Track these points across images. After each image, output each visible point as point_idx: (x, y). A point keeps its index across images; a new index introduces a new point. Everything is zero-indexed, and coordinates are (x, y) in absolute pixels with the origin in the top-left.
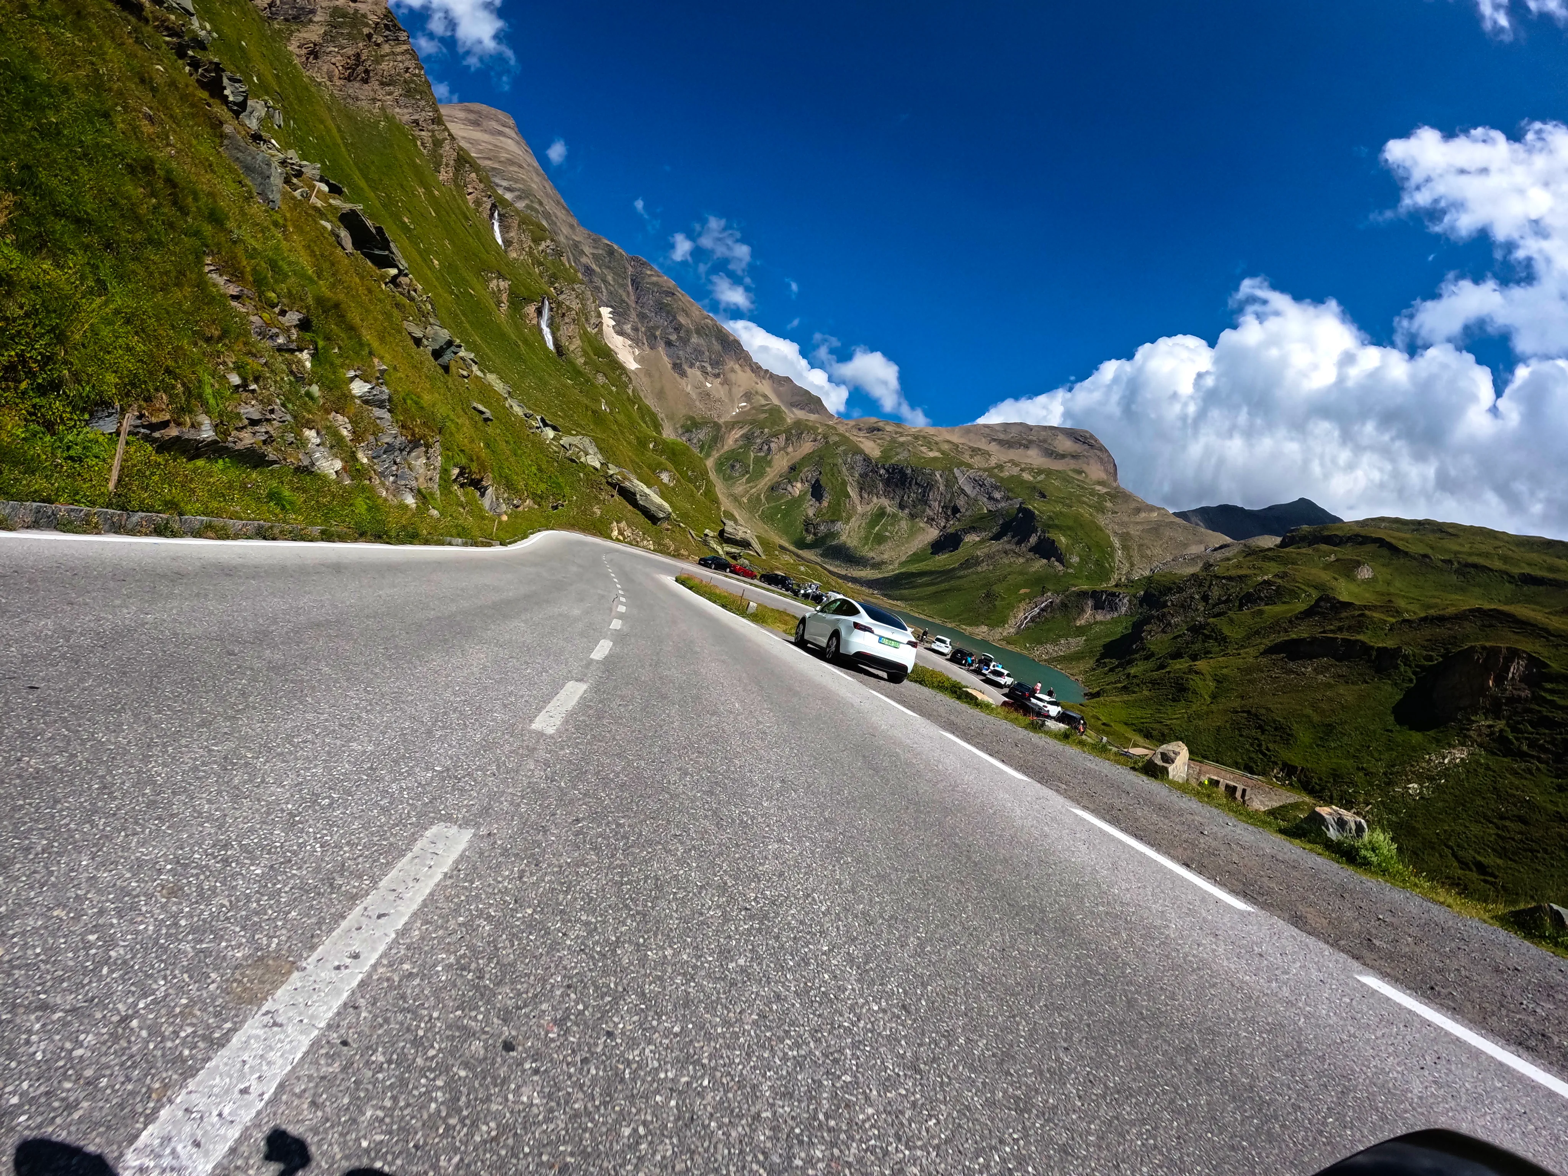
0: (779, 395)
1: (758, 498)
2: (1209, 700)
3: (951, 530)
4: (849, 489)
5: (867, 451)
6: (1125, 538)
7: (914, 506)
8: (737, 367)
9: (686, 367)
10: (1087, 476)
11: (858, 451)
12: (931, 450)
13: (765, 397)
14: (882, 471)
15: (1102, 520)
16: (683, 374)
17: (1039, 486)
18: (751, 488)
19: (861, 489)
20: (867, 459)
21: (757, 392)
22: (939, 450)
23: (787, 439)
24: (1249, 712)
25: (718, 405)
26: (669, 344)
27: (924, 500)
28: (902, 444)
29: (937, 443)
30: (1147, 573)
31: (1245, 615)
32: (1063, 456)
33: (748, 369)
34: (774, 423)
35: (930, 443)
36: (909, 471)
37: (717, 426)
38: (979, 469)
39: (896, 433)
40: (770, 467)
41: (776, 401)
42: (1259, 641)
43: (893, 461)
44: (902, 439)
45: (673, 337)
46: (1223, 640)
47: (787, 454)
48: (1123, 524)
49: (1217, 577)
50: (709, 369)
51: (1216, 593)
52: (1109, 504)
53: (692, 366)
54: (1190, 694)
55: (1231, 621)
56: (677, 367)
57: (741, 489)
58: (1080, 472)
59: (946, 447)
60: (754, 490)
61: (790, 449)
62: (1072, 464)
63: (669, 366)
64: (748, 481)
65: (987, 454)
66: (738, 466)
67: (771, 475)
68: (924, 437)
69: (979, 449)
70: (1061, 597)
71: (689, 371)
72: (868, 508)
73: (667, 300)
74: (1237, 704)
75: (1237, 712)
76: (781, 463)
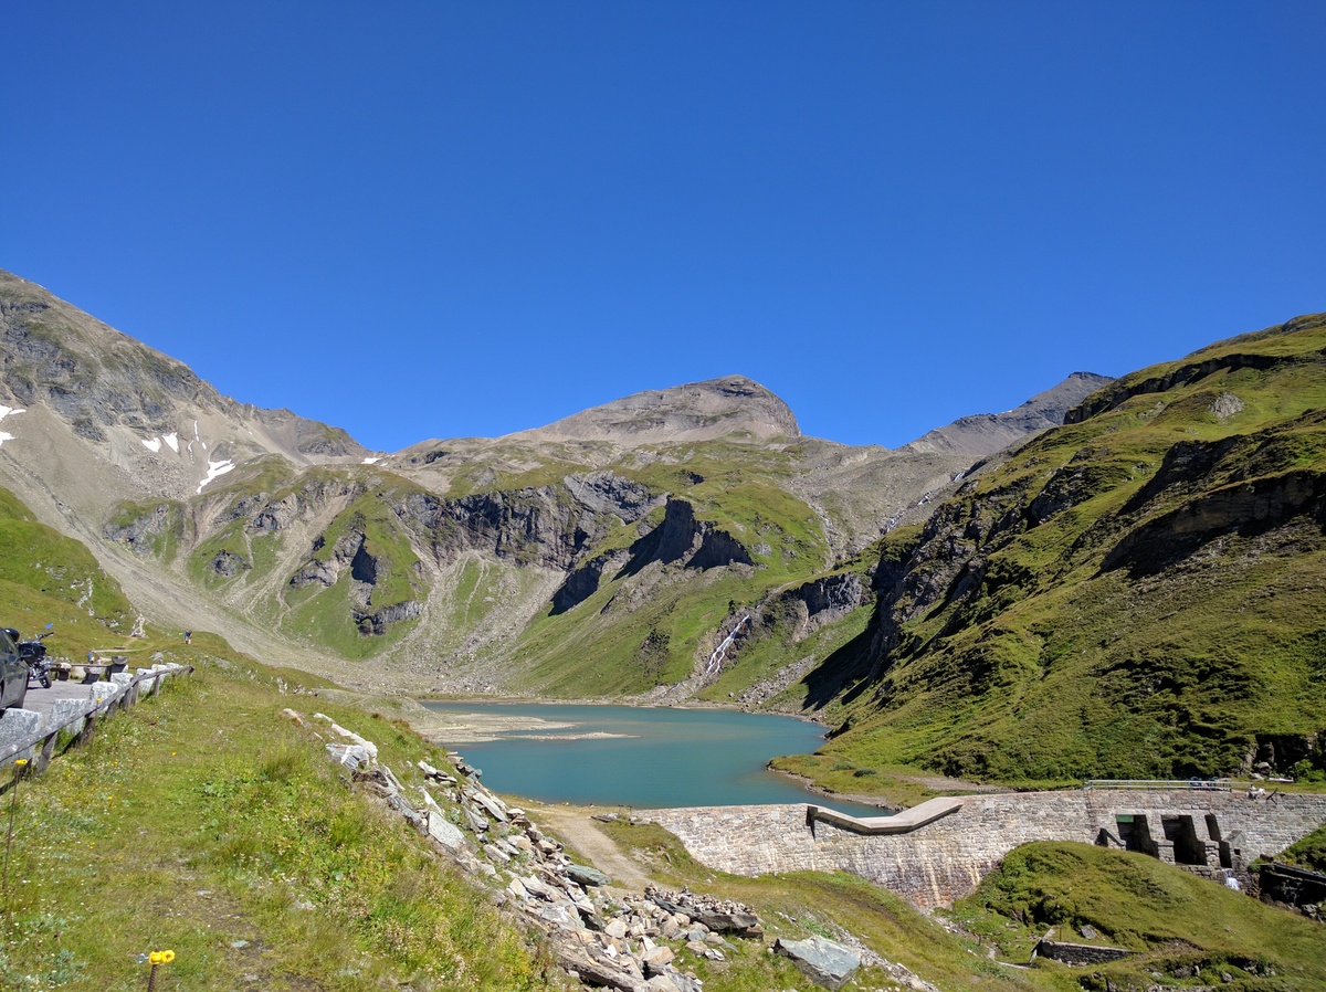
0: (276, 439)
1: (273, 602)
2: (1040, 671)
3: (580, 566)
4: (417, 552)
5: (430, 487)
6: (829, 499)
7: (520, 548)
8: (195, 409)
9: (99, 424)
10: (754, 437)
11: (413, 490)
12: (525, 461)
13: (254, 446)
14: (458, 511)
15: (789, 487)
16: (98, 437)
17: (688, 467)
18: (257, 589)
19: (434, 544)
20: (429, 499)
21: (237, 442)
22: (537, 459)
23: (301, 500)
24: (1129, 665)
25: (175, 474)
26: (58, 390)
27: (531, 534)
28: (480, 465)
29: (531, 451)
30: (877, 536)
31: (1048, 530)
32: (714, 420)
33: (214, 409)
34: (273, 482)
35: (520, 452)
36: (499, 500)
37: (178, 508)
38: (600, 469)
39: (469, 451)
40: (283, 549)
41: (273, 449)
42: (1088, 553)
43: (472, 492)
44: (478, 459)
45: (64, 378)
46: (1022, 577)
47: (306, 522)
48: (820, 482)
49: (980, 497)
50: (145, 420)
51: (986, 518)
52: (793, 463)
53: (111, 421)
54: (1002, 672)
55: (1027, 544)
56: (82, 425)
57: (240, 594)
58: (742, 434)
59: (546, 452)
60: (263, 591)
61: (309, 514)
62: (728, 426)
63: (69, 428)
64: (250, 580)
65: (604, 448)
66: (227, 561)
67: (288, 559)
68: (511, 447)
69: (594, 443)
70: (761, 608)
71: (108, 431)
72: (452, 569)
73: (34, 318)
74: (1100, 657)
75: (1105, 672)
76: (297, 538)
